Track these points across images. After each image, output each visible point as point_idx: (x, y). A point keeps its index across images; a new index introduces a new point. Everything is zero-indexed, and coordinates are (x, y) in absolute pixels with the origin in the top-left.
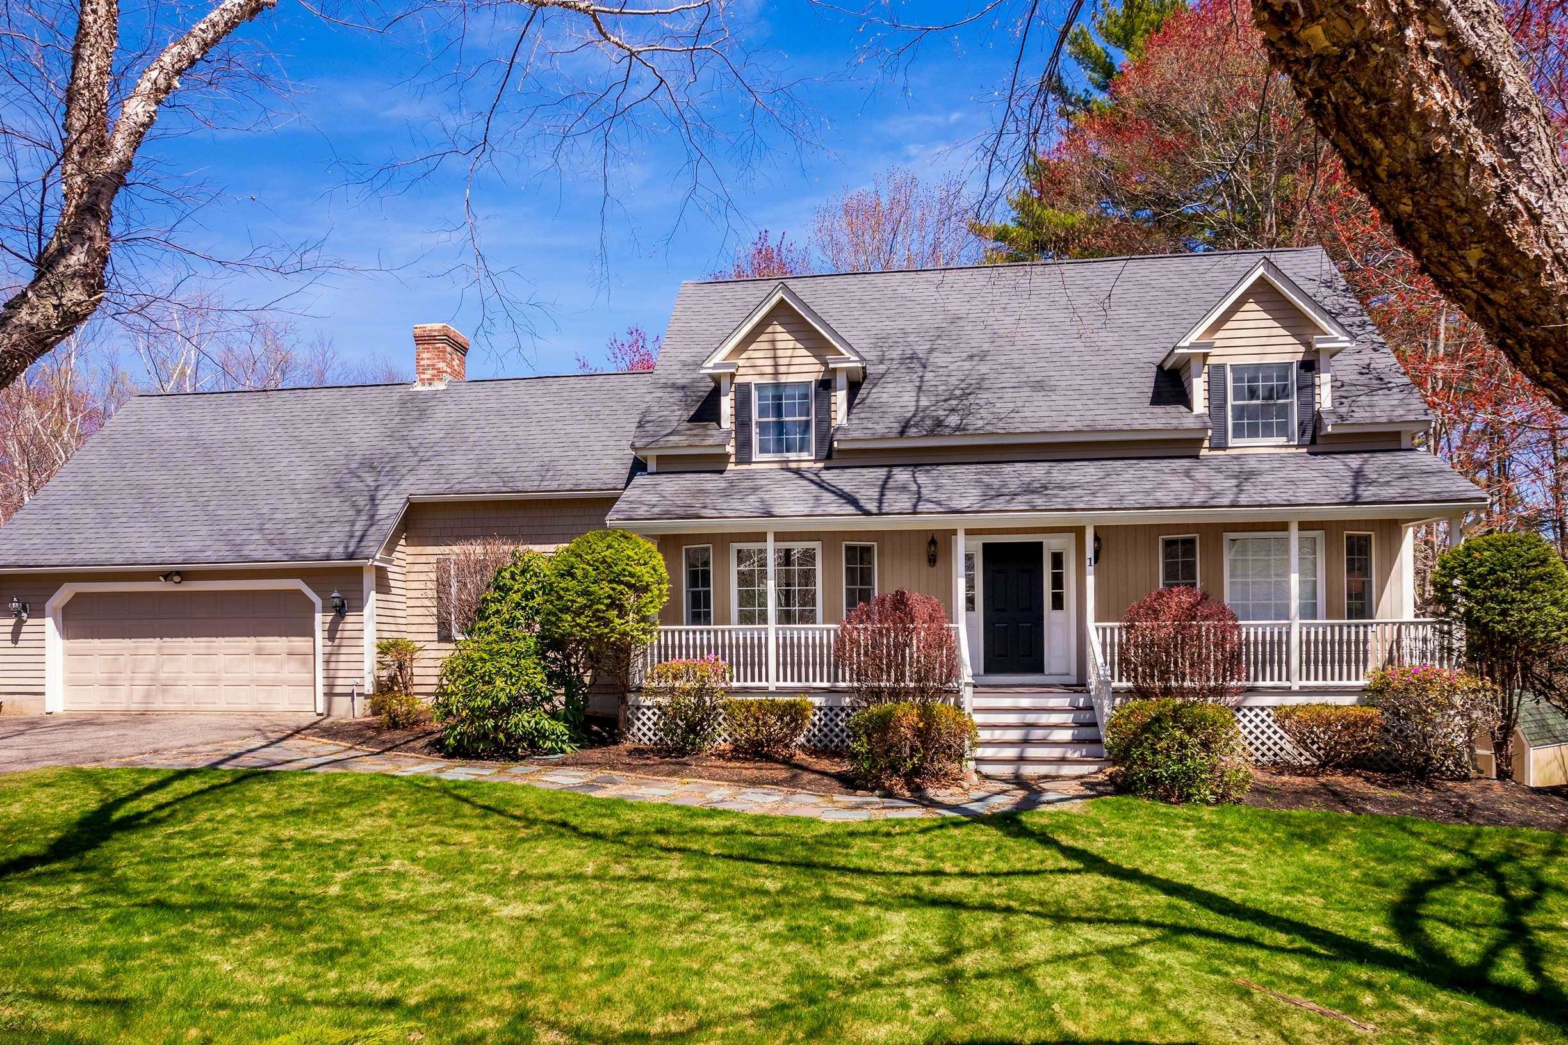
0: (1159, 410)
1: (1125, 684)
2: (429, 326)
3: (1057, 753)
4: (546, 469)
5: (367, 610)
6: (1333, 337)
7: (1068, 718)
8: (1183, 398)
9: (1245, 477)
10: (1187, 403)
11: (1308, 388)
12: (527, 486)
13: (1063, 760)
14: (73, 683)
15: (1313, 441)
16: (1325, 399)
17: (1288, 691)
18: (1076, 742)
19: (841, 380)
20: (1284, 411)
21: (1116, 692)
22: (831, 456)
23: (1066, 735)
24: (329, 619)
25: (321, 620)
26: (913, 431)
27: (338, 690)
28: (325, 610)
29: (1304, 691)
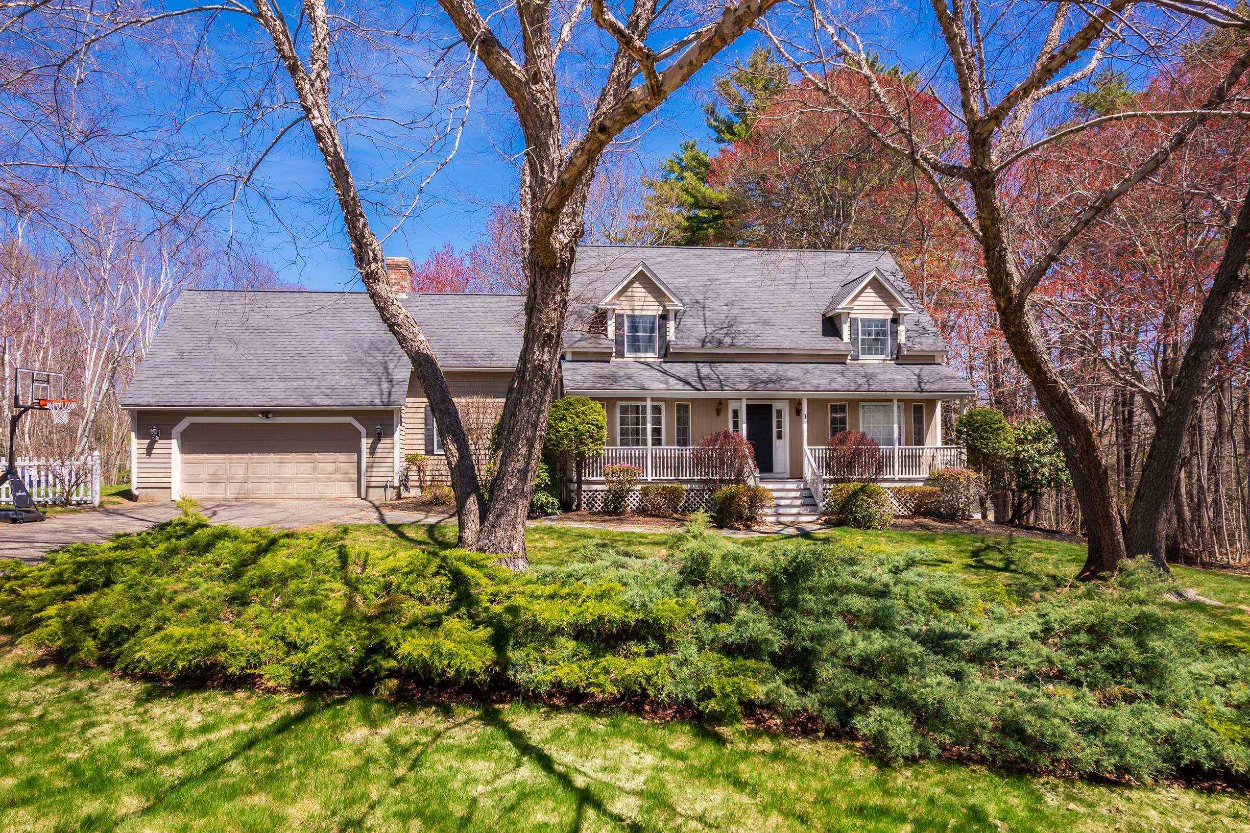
0: (827, 339)
1: (828, 477)
2: (396, 259)
3: (795, 511)
4: (491, 354)
5: (397, 435)
6: (906, 309)
7: (798, 494)
8: (838, 333)
9: (869, 376)
10: (840, 336)
11: (895, 333)
12: (483, 363)
13: (799, 514)
14: (188, 481)
15: (897, 358)
16: (902, 339)
17: (893, 480)
18: (803, 505)
19: (672, 315)
20: (884, 343)
21: (825, 481)
22: (667, 355)
23: (798, 502)
24: (371, 441)
25: (365, 443)
26: (709, 345)
27: (373, 484)
28: (368, 437)
29: (901, 480)
